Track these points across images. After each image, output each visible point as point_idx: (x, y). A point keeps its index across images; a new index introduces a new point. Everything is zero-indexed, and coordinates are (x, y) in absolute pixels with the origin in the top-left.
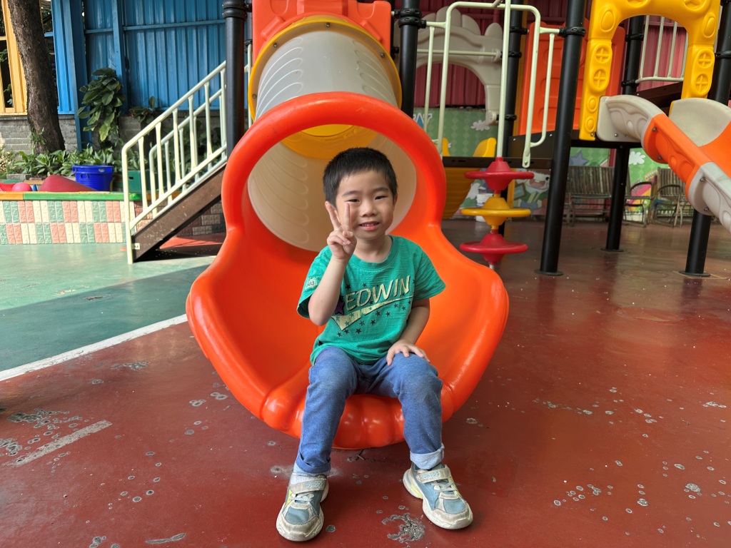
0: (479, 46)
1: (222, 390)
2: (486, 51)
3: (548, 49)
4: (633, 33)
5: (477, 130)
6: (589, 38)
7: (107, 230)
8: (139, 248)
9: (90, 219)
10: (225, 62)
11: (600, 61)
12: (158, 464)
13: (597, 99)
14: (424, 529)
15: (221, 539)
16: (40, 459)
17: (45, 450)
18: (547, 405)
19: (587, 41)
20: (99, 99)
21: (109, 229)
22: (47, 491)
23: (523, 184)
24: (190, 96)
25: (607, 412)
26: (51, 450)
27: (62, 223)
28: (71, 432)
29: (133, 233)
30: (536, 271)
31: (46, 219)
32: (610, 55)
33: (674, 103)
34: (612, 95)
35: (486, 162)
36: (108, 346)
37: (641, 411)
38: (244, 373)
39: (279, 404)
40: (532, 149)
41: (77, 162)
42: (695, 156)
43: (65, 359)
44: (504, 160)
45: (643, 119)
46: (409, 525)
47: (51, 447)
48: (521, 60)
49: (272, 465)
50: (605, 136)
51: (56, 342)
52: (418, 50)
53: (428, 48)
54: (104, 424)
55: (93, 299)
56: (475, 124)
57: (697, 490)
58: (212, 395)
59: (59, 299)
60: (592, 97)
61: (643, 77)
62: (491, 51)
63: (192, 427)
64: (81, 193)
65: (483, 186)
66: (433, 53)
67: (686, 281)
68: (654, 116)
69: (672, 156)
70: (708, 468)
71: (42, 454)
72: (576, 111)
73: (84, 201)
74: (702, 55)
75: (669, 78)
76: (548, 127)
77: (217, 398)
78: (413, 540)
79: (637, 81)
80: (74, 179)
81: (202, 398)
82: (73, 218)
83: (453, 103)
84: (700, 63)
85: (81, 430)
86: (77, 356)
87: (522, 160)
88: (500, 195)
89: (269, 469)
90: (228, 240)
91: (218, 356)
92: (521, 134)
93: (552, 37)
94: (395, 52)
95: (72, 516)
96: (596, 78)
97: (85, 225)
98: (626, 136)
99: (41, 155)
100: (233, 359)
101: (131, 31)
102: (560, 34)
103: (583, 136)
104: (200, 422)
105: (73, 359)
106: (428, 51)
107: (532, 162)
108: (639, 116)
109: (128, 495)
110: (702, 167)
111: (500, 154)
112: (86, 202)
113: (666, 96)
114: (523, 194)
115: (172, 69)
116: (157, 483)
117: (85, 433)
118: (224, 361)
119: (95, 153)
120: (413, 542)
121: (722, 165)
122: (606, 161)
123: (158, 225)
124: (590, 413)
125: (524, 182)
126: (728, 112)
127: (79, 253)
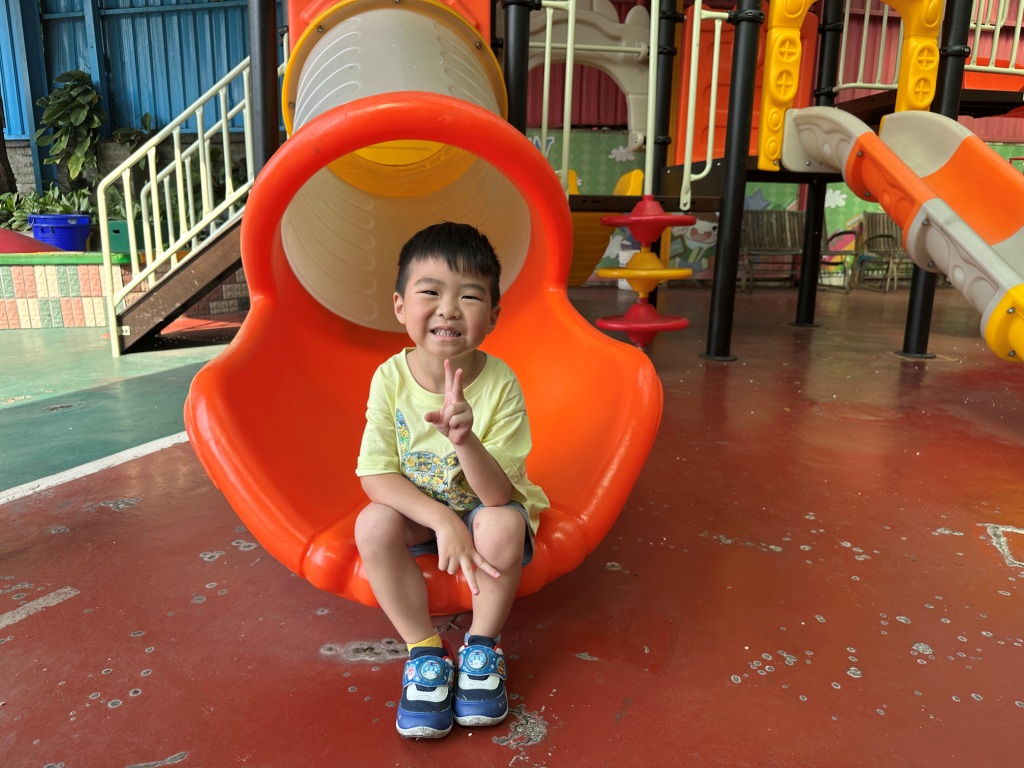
0: (617, 39)
1: (248, 536)
2: (627, 46)
3: (713, 44)
4: (829, 21)
5: (617, 160)
6: (769, 25)
7: (82, 308)
8: (128, 334)
10: (248, 58)
11: (785, 59)
12: (149, 650)
13: (782, 112)
14: (547, 727)
15: (242, 757)
18: (719, 540)
19: (766, 31)
20: (65, 116)
21: (85, 306)
23: (681, 237)
24: (198, 107)
25: (802, 547)
27: (12, 300)
28: (15, 606)
29: (119, 311)
30: (700, 356)
32: (798, 50)
33: (886, 118)
34: (802, 107)
35: (628, 204)
36: (78, 477)
37: (848, 545)
38: (274, 510)
39: (329, 554)
40: (694, 184)
41: (35, 210)
42: (915, 189)
43: (10, 498)
44: (655, 199)
45: (845, 140)
46: (524, 722)
48: (676, 59)
49: (322, 643)
50: (794, 164)
52: (531, 44)
53: (545, 41)
54: (68, 593)
55: (56, 409)
56: (614, 151)
57: (929, 651)
58: (234, 543)
59: (5, 410)
60: (774, 109)
61: (844, 82)
62: (634, 46)
63: (203, 591)
64: (40, 254)
65: (628, 240)
66: (552, 48)
67: (905, 365)
68: (859, 136)
69: (884, 191)
70: (943, 620)
72: (753, 131)
73: (44, 265)
74: (922, 51)
75: (878, 85)
76: (714, 153)
77: (241, 548)
78: (530, 743)
79: (834, 89)
80: (31, 235)
81: (218, 549)
82: (29, 291)
83: (584, 122)
84: (920, 62)
85: (31, 603)
86: (30, 492)
87: (680, 199)
88: (649, 249)
89: (318, 649)
90: (253, 315)
91: (232, 484)
92: (678, 163)
93: (718, 25)
94: (497, 45)
95: (12, 735)
96: (780, 82)
97: (47, 302)
98: (821, 164)
100: (257, 490)
101: (111, 16)
102: (729, 20)
103: (764, 164)
104: (215, 584)
105: (22, 498)
106: (545, 46)
107: (693, 202)
108: (837, 137)
109: (100, 699)
110: (925, 205)
111: (648, 191)
112: (48, 267)
113: (875, 109)
114: (681, 250)
115: (175, 72)
116: (148, 677)
117: (38, 607)
118: (242, 491)
119: (63, 196)
120: (530, 746)
121: (951, 202)
122: (795, 202)
123: (156, 299)
124: (779, 549)
125: (683, 233)
126: (959, 130)
127: (39, 342)
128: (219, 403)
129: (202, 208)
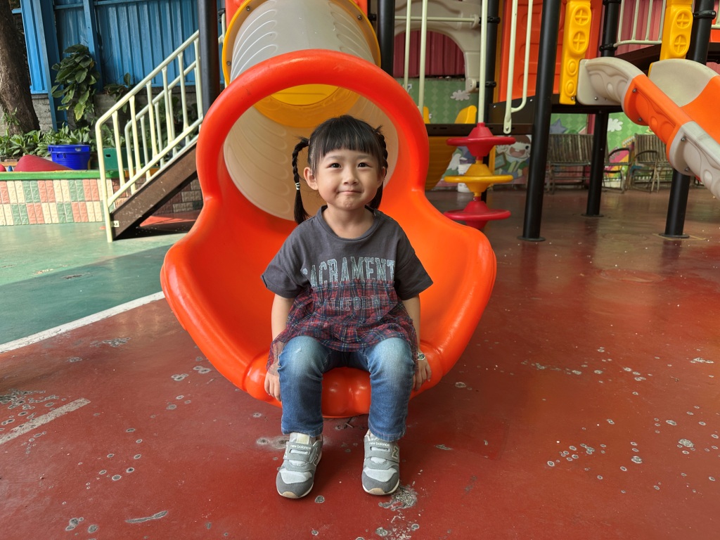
0: (457, 12)
1: (205, 363)
2: (464, 17)
3: (527, 14)
5: (457, 99)
7: (86, 209)
8: (118, 226)
9: (67, 199)
10: (197, 32)
11: (579, 23)
12: (139, 441)
13: (577, 62)
14: (417, 496)
15: (205, 515)
16: (15, 441)
17: (19, 431)
18: (536, 367)
19: (565, 4)
20: (72, 77)
21: (88, 208)
22: (21, 473)
23: (503, 154)
24: (163, 67)
25: (596, 372)
26: (26, 431)
27: (38, 204)
28: (47, 411)
29: (111, 211)
30: (518, 238)
31: (22, 200)
32: (589, 16)
33: (653, 65)
34: (591, 58)
35: (466, 130)
36: (87, 324)
37: (629, 370)
38: (224, 343)
39: (262, 374)
40: (513, 115)
41: (53, 142)
42: (676, 116)
43: (41, 338)
44: (486, 126)
45: (623, 81)
46: (400, 493)
47: (26, 428)
48: (500, 26)
49: (258, 437)
50: (586, 100)
51: (32, 321)
52: (396, 17)
53: (406, 15)
54: (83, 402)
55: (71, 277)
56: (454, 93)
57: (691, 445)
58: (195, 369)
59: (35, 278)
60: (572, 60)
61: (621, 40)
62: (469, 17)
63: (174, 401)
64: (57, 172)
65: (465, 157)
66: (411, 20)
67: (666, 243)
68: (634, 77)
69: (653, 117)
70: (700, 423)
71: (16, 435)
72: (556, 77)
73: (60, 179)
74: (680, 15)
75: (647, 41)
76: (528, 93)
77: (200, 372)
78: (405, 507)
79: (615, 45)
80: (51, 159)
81: (184, 373)
82: (50, 198)
83: (433, 73)
84: (679, 23)
85: (58, 409)
86: (55, 334)
87: (503, 125)
88: (482, 161)
89: (255, 441)
90: (205, 210)
91: (195, 326)
92: (501, 101)
93: (531, 1)
94: (373, 18)
95: (48, 499)
96: (576, 40)
97: (62, 205)
98: (606, 99)
99: (15, 136)
100: (212, 330)
101: (102, 6)
103: (564, 100)
104: (182, 397)
105: (50, 338)
106: (406, 18)
107: (513, 128)
108: (618, 78)
109: (106, 474)
110: (683, 126)
111: (481, 120)
112: (62, 181)
113: (646, 58)
114: (503, 163)
115: (147, 44)
116: (138, 460)
117: (62, 412)
118: (202, 331)
119: (71, 132)
120: (407, 509)
121: (702, 125)
122: (585, 128)
123: (137, 202)
124: (579, 373)
125: (504, 151)
126: (707, 72)
127: (57, 233)
128: (185, 270)
129: (167, 139)
